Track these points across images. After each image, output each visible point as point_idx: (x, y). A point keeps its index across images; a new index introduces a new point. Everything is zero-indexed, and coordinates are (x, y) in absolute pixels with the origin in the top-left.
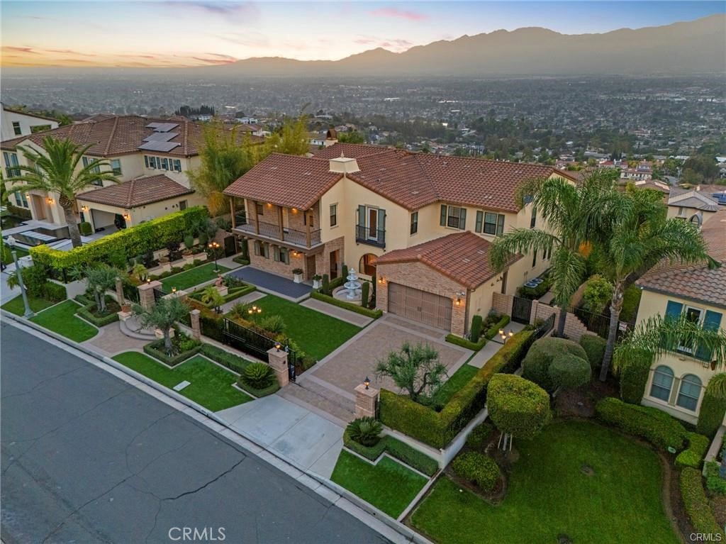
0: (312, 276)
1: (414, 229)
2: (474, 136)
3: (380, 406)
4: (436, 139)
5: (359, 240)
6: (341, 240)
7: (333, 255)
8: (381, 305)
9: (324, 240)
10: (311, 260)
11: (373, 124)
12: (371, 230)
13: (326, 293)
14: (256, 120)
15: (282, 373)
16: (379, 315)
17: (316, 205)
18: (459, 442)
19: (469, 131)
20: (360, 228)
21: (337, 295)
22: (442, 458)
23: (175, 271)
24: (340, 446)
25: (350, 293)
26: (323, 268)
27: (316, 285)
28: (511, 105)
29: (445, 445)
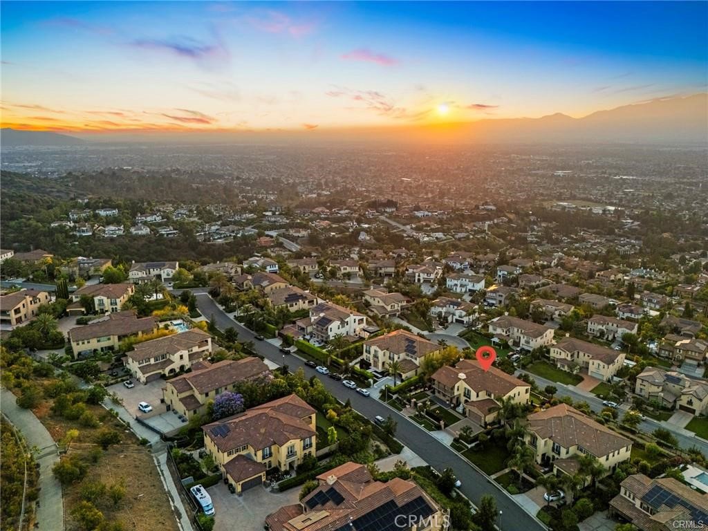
0: (451, 402)
1: (478, 396)
2: (636, 230)
3: (461, 436)
4: (595, 231)
5: (464, 396)
6: (460, 394)
7: (458, 398)
8: (467, 415)
9: (455, 394)
10: (451, 399)
11: (532, 214)
12: (467, 394)
13: (454, 408)
14: (430, 214)
15: (443, 426)
16: (466, 417)
17: (454, 386)
18: (473, 445)
19: (632, 223)
20: (465, 393)
21: (457, 409)
22: (469, 446)
23: (416, 394)
24: (452, 441)
25: (460, 409)
26: (454, 401)
27: (452, 405)
28: (696, 184)
29: (470, 444)
